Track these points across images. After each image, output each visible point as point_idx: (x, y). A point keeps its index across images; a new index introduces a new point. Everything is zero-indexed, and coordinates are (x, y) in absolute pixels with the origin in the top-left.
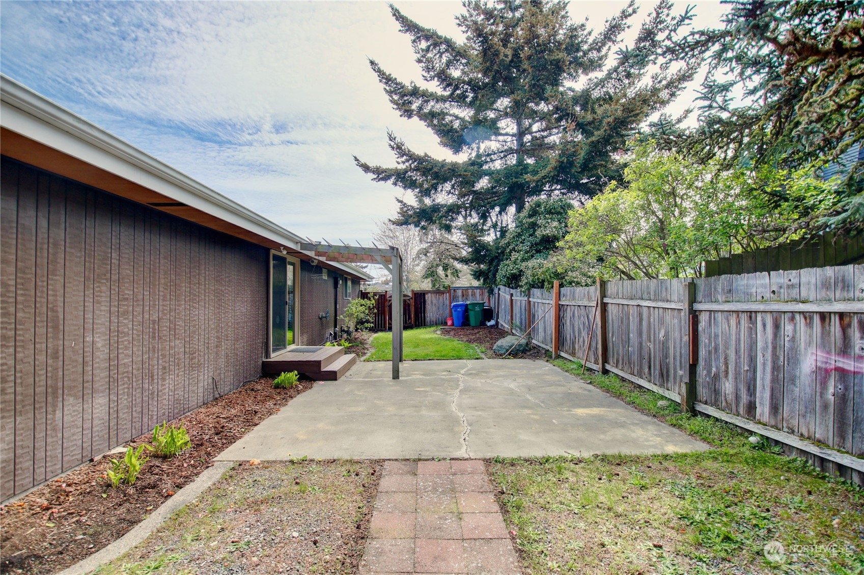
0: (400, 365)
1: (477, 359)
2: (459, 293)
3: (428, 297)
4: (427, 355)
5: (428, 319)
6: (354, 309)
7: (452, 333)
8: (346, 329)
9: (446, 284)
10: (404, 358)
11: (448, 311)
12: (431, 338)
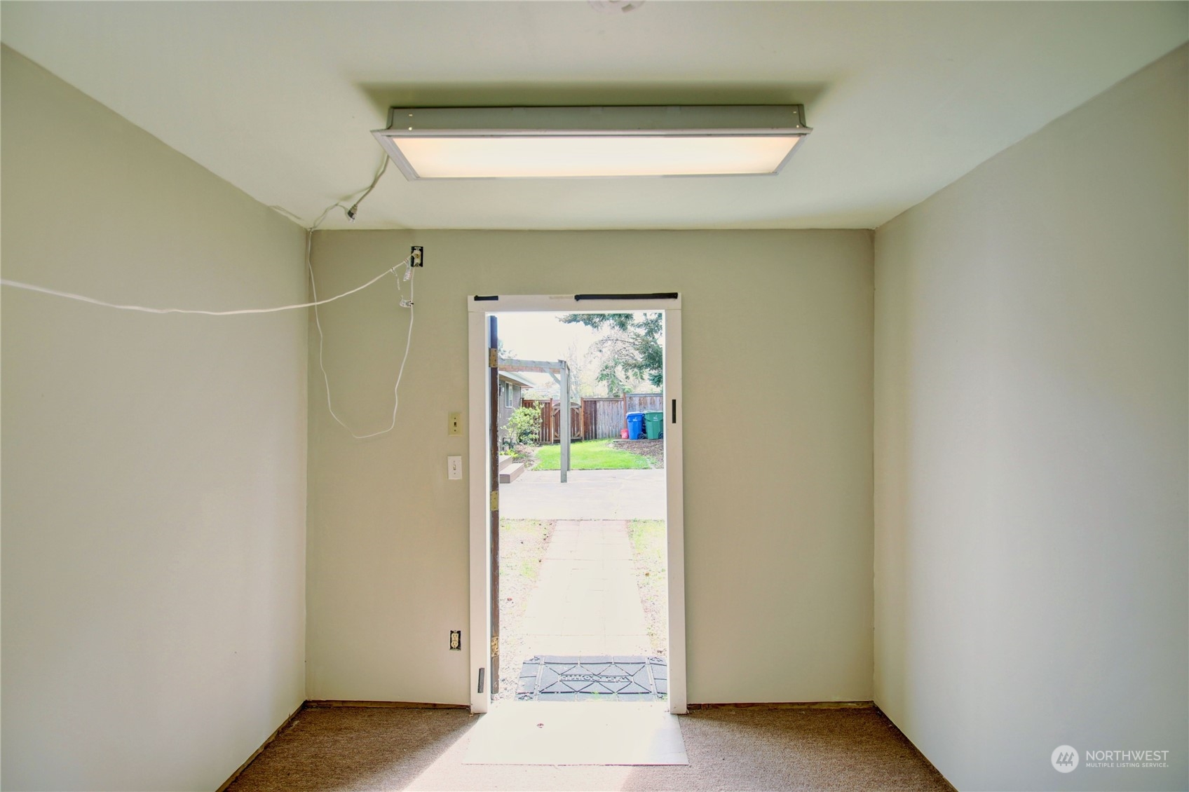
0: (568, 473)
1: (645, 468)
2: (636, 400)
3: (600, 406)
4: (595, 465)
5: (599, 432)
6: (518, 420)
7: (625, 446)
8: (509, 441)
9: (627, 388)
10: (571, 467)
11: (622, 423)
12: (602, 451)
